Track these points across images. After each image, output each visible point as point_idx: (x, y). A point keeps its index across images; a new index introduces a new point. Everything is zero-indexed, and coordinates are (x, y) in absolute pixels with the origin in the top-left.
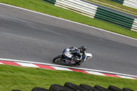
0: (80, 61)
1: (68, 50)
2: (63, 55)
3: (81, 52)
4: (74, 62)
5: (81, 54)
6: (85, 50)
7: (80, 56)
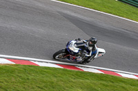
0: (89, 57)
1: (74, 42)
2: (66, 50)
3: (90, 45)
4: (81, 59)
5: (91, 48)
6: (95, 42)
7: (89, 51)
